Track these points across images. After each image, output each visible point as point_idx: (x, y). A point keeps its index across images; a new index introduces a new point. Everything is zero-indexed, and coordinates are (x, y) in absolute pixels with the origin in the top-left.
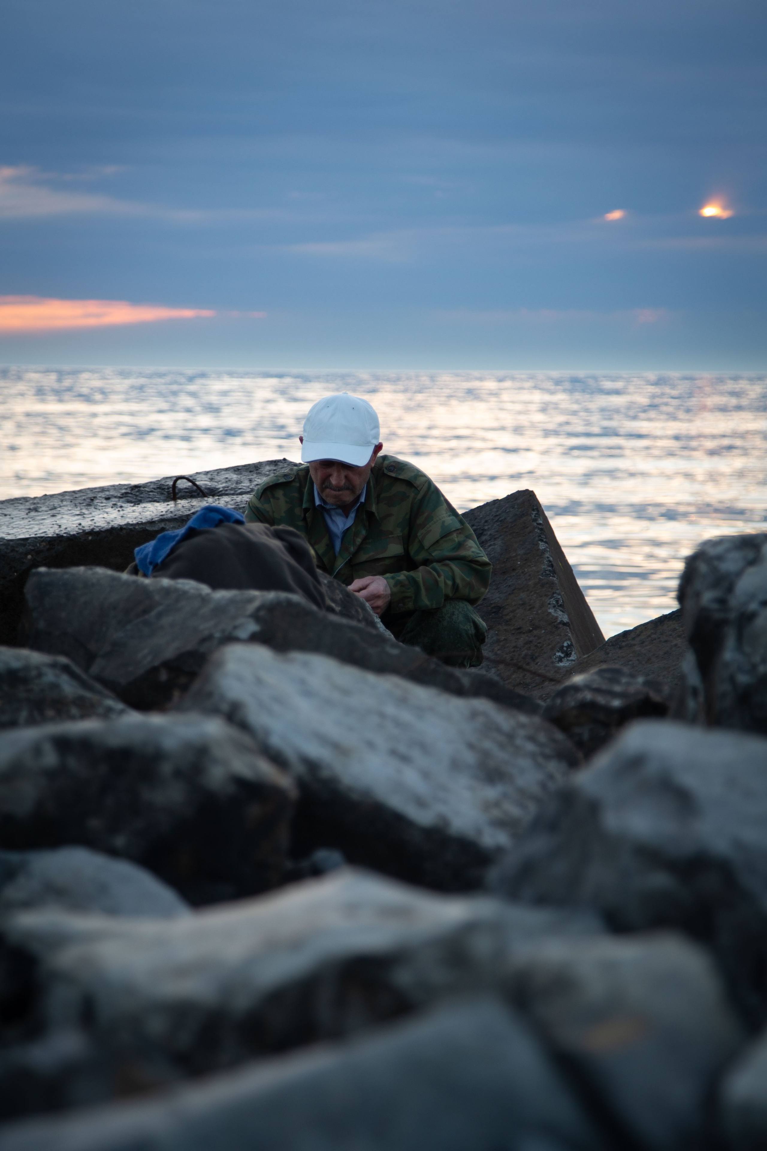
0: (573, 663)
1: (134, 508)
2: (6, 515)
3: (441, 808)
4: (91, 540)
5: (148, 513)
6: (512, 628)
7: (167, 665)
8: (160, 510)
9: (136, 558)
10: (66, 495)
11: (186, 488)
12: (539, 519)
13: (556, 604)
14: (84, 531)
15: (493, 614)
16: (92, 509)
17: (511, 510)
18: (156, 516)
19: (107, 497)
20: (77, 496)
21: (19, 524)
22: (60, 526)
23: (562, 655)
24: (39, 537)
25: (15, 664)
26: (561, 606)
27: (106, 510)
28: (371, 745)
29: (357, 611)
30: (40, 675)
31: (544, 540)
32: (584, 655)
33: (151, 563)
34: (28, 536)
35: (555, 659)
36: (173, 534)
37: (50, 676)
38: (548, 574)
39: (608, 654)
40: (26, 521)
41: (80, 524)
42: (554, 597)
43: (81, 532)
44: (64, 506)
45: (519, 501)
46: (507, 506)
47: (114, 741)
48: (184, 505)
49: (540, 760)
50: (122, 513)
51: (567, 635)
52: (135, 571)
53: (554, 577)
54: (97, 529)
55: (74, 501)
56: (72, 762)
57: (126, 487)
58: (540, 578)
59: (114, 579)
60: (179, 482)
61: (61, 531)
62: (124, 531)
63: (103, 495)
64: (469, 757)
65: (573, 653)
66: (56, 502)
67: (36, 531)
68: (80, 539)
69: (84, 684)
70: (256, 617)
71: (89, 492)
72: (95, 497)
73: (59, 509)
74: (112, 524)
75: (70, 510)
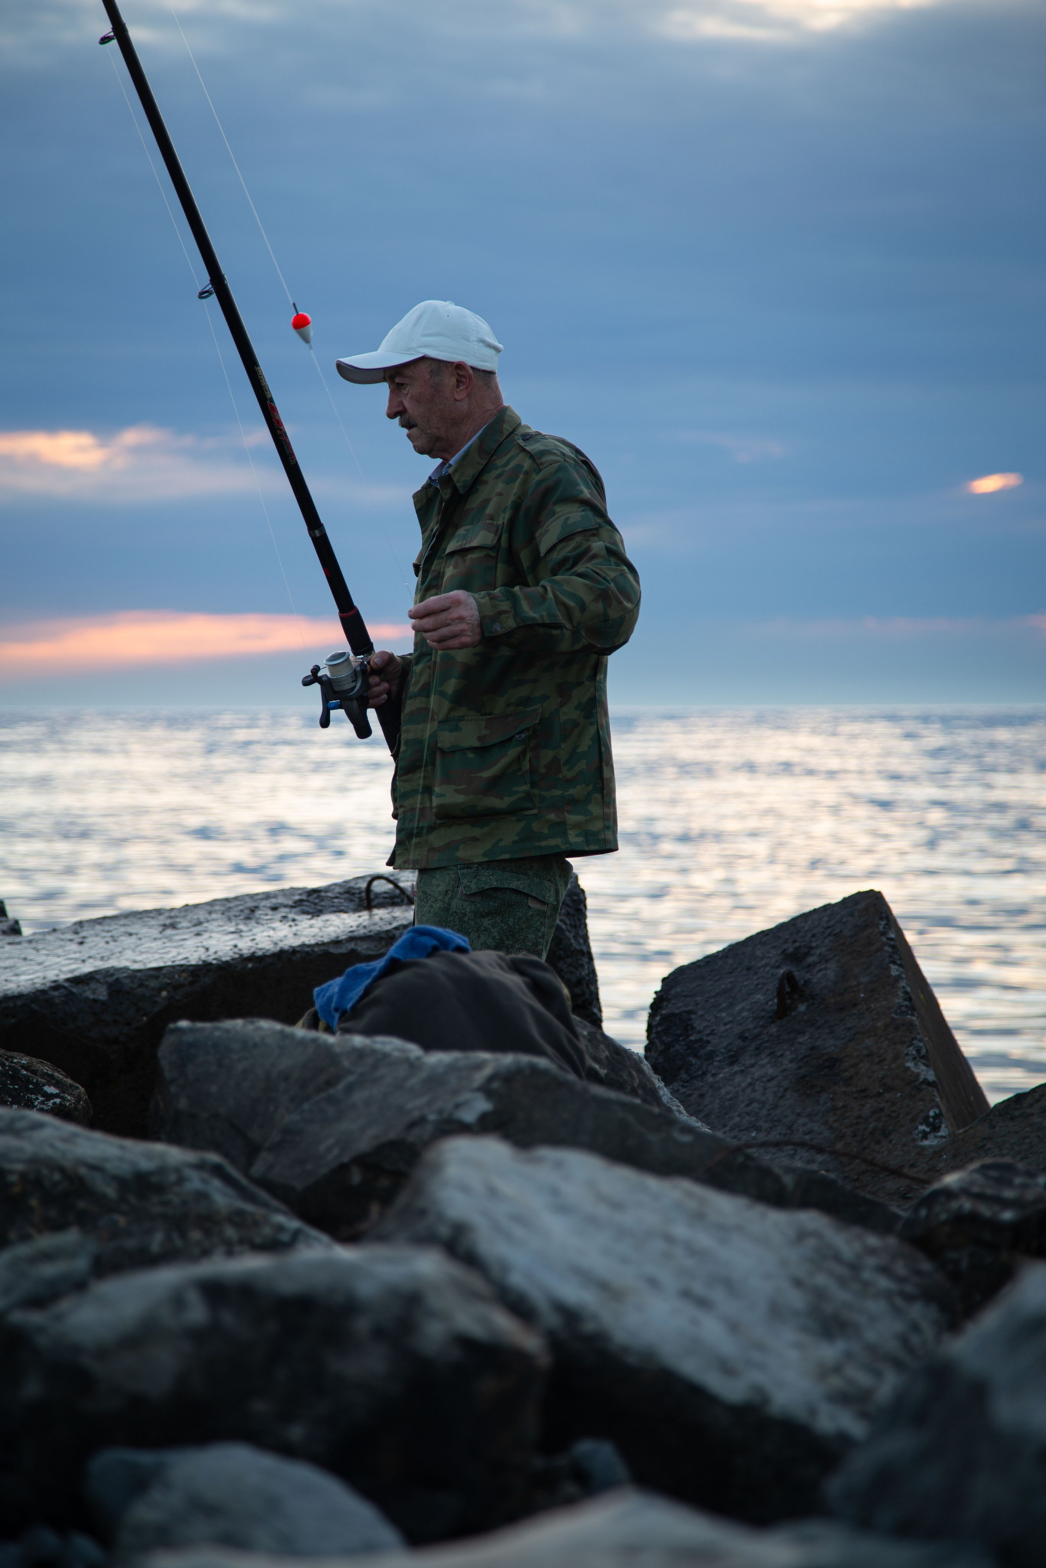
0: (944, 1140)
1: (313, 922)
2: (131, 934)
3: (756, 1377)
4: (251, 969)
5: (332, 929)
6: (854, 1089)
7: (361, 1160)
8: (348, 924)
9: (316, 1002)
10: (216, 905)
11: (385, 893)
12: (890, 933)
13: (916, 1055)
14: (241, 955)
15: (826, 1070)
16: (252, 923)
17: (850, 919)
18: (343, 933)
19: (274, 906)
20: (231, 905)
21: (149, 947)
22: (207, 949)
23: (928, 1130)
24: (178, 966)
25: (146, 1165)
26: (923, 1057)
27: (273, 925)
28: (653, 1283)
29: (630, 1075)
30: (181, 1180)
31: (898, 962)
32: (959, 1128)
33: (336, 1010)
34: (162, 964)
35: (918, 1135)
36: (368, 968)
37: (195, 1182)
38: (904, 1012)
39: (994, 1127)
40: (159, 943)
41: (236, 946)
42: (913, 1044)
43: (236, 958)
44: (214, 920)
45: (861, 906)
46: (843, 913)
47: (287, 1287)
48: (383, 917)
49: (899, 1302)
50: (294, 929)
51: (934, 1100)
52: (314, 1024)
53: (912, 1015)
54: (260, 953)
55: (227, 914)
56: (228, 1318)
57: (300, 892)
58: (893, 1018)
59: (283, 1035)
60: (376, 883)
61: (209, 956)
62: (298, 955)
63: (268, 903)
64: (796, 1299)
65: (943, 1126)
66: (202, 915)
67: (174, 957)
68: (236, 967)
69: (244, 1193)
70: (486, 1090)
71: (248, 899)
72: (257, 907)
73: (206, 925)
74: (281, 945)
75: (221, 926)
